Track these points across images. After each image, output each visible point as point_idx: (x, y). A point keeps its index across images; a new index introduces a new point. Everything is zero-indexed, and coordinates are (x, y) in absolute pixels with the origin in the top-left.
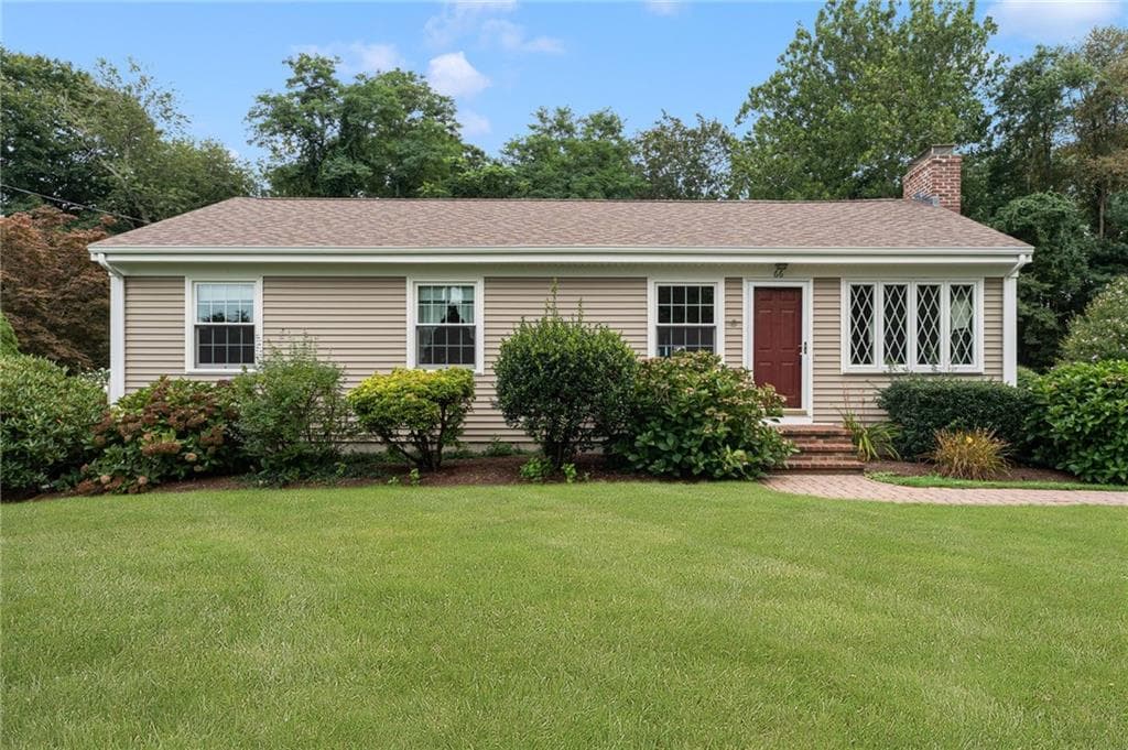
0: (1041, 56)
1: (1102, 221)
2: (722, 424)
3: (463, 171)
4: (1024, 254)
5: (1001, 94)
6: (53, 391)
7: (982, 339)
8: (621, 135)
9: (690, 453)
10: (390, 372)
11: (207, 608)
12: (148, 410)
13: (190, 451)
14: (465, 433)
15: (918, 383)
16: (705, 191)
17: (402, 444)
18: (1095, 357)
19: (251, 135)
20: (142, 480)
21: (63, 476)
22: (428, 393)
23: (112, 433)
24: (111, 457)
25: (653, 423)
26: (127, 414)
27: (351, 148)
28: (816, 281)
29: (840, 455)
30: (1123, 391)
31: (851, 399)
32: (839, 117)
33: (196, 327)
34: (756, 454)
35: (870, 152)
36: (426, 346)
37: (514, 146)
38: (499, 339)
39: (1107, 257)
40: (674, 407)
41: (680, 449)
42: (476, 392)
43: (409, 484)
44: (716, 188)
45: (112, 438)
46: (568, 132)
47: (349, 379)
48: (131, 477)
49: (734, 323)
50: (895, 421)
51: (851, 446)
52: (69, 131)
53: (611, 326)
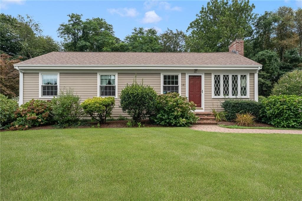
0: (266, 14)
1: (283, 58)
2: (179, 112)
3: (115, 44)
4: (260, 67)
5: (256, 24)
6: (4, 103)
7: (249, 89)
8: (156, 35)
9: (171, 120)
10: (92, 98)
12: (29, 108)
13: (39, 119)
14: (112, 114)
15: (232, 101)
16: (178, 49)
17: (96, 117)
18: (280, 94)
19: (59, 35)
20: (27, 126)
21: (6, 125)
22: (102, 104)
23: (19, 114)
24: (19, 121)
25: (161, 112)
26: (23, 109)
27: (85, 38)
28: (205, 74)
29: (211, 120)
30: (285, 103)
31: (214, 105)
32: (213, 30)
33: (42, 86)
34: (188, 120)
35: (222, 39)
36: (102, 91)
37: (127, 38)
38: (121, 89)
39: (284, 67)
40: (167, 107)
41: (168, 119)
42: (115, 103)
43: (97, 128)
44: (182, 49)
45: (19, 115)
46: (142, 34)
47: (82, 100)
48: (24, 125)
49: (183, 85)
50: (225, 111)
51: (214, 117)
52: (11, 34)
53: (151, 86)
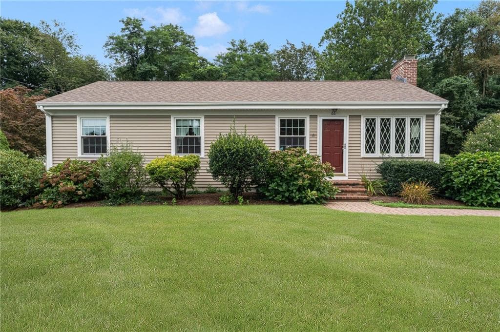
0: (458, 13)
1: (484, 89)
2: (307, 179)
3: (198, 69)
4: (444, 104)
5: (439, 31)
6: (22, 165)
7: (424, 142)
8: (268, 52)
9: (292, 192)
10: (164, 157)
11: (85, 256)
12: (62, 173)
13: (80, 190)
14: (196, 183)
15: (394, 162)
16: (305, 76)
17: (169, 187)
18: (477, 150)
19: (106, 54)
20: (60, 202)
21: (27, 200)
22: (179, 166)
23: (47, 182)
24: (47, 193)
25: (276, 179)
26: (53, 174)
27: (149, 59)
28: (350, 116)
29: (359, 193)
30: (486, 165)
31: (365, 169)
32: (365, 42)
33: (82, 137)
34: (321, 193)
35: (379, 59)
36: (179, 145)
37: (220, 57)
38: (210, 142)
39: (486, 105)
40: (286, 172)
41: (288, 191)
42: (201, 165)
43: (172, 205)
44: (310, 75)
45: (47, 185)
46: (244, 51)
47: (147, 160)
48: (55, 201)
49: (313, 135)
50: (384, 179)
51: (364, 189)
52: (30, 53)
53: (259, 136)
